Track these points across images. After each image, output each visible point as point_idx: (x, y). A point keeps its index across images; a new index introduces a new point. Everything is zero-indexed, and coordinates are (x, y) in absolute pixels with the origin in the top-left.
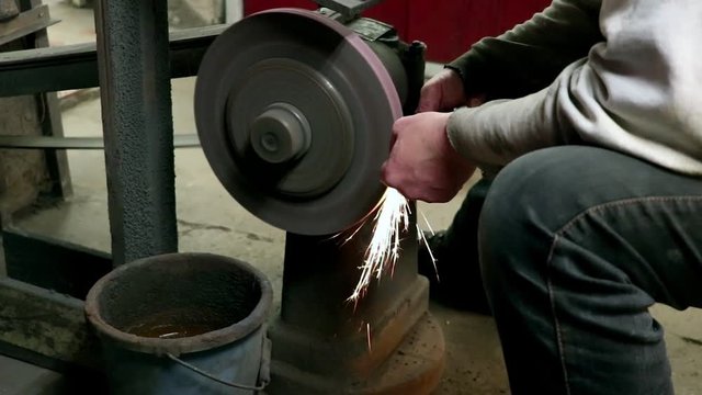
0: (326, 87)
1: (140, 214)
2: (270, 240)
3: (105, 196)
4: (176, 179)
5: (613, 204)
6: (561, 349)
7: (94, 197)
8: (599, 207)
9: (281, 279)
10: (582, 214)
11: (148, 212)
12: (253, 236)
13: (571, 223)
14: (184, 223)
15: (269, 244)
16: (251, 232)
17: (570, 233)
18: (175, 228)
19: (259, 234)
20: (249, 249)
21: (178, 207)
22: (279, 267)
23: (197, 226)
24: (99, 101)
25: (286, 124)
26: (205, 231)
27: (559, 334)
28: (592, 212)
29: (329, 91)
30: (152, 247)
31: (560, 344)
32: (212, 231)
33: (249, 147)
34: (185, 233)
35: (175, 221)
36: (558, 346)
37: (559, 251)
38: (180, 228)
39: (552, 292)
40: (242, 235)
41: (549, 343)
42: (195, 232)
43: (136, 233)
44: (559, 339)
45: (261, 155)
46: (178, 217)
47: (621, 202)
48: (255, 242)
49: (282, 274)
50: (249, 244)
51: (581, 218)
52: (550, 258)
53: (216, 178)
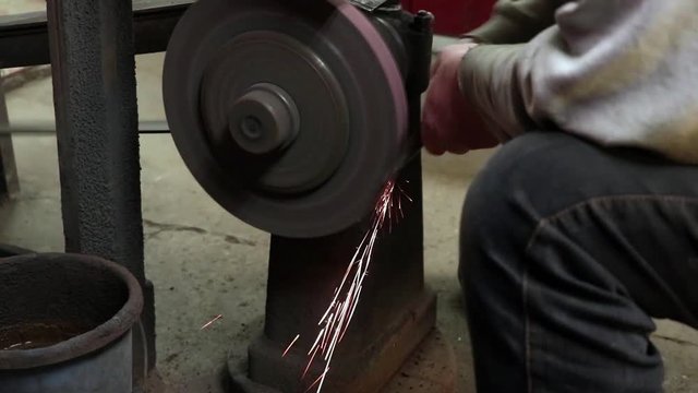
0: (317, 65)
1: (100, 213)
2: (251, 244)
3: (57, 192)
4: (141, 172)
5: (621, 197)
6: (528, 352)
7: (44, 193)
8: (604, 199)
9: (266, 288)
10: (582, 203)
11: (108, 211)
12: (231, 239)
13: (567, 210)
14: (151, 224)
15: (250, 248)
16: (230, 234)
17: (563, 220)
18: (141, 228)
19: (239, 236)
20: (227, 253)
21: (144, 205)
22: (262, 275)
23: (166, 227)
24: (50, 80)
25: (270, 108)
26: (176, 233)
27: (528, 335)
28: (594, 203)
29: (321, 70)
30: (112, 252)
31: (528, 346)
32: (184, 232)
33: (227, 134)
34: (152, 235)
35: (141, 220)
36: (525, 349)
37: (544, 240)
38: (146, 230)
39: (526, 284)
40: (217, 238)
41: (514, 344)
42: (164, 234)
43: (94, 235)
44: (527, 341)
45: (241, 143)
46: (145, 216)
47: (633, 197)
48: (234, 246)
49: (266, 283)
50: (228, 248)
51: (580, 207)
52: (530, 245)
53: (187, 170)
